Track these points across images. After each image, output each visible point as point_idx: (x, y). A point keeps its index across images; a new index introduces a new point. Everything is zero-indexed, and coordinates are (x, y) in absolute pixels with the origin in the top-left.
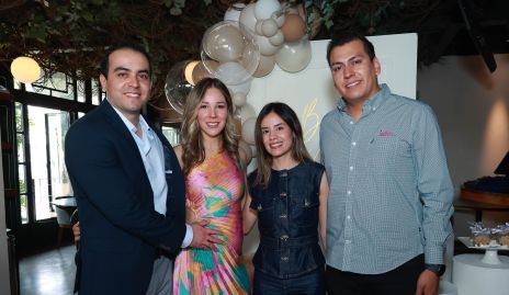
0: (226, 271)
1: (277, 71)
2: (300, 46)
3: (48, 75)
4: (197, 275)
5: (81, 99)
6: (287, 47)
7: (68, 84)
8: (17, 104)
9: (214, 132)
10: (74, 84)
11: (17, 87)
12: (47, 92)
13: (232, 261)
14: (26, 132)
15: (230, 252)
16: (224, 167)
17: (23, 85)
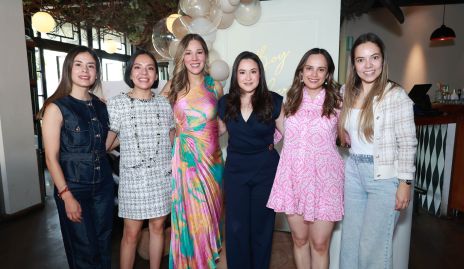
0: (204, 168)
1: (236, 26)
2: (252, 5)
3: (59, 25)
4: (183, 170)
5: (85, 43)
6: (243, 6)
7: (74, 31)
8: (36, 49)
9: (196, 71)
10: (79, 32)
11: (35, 35)
12: (58, 39)
13: (209, 161)
14: (43, 71)
15: (207, 154)
16: (202, 96)
17: (39, 34)
